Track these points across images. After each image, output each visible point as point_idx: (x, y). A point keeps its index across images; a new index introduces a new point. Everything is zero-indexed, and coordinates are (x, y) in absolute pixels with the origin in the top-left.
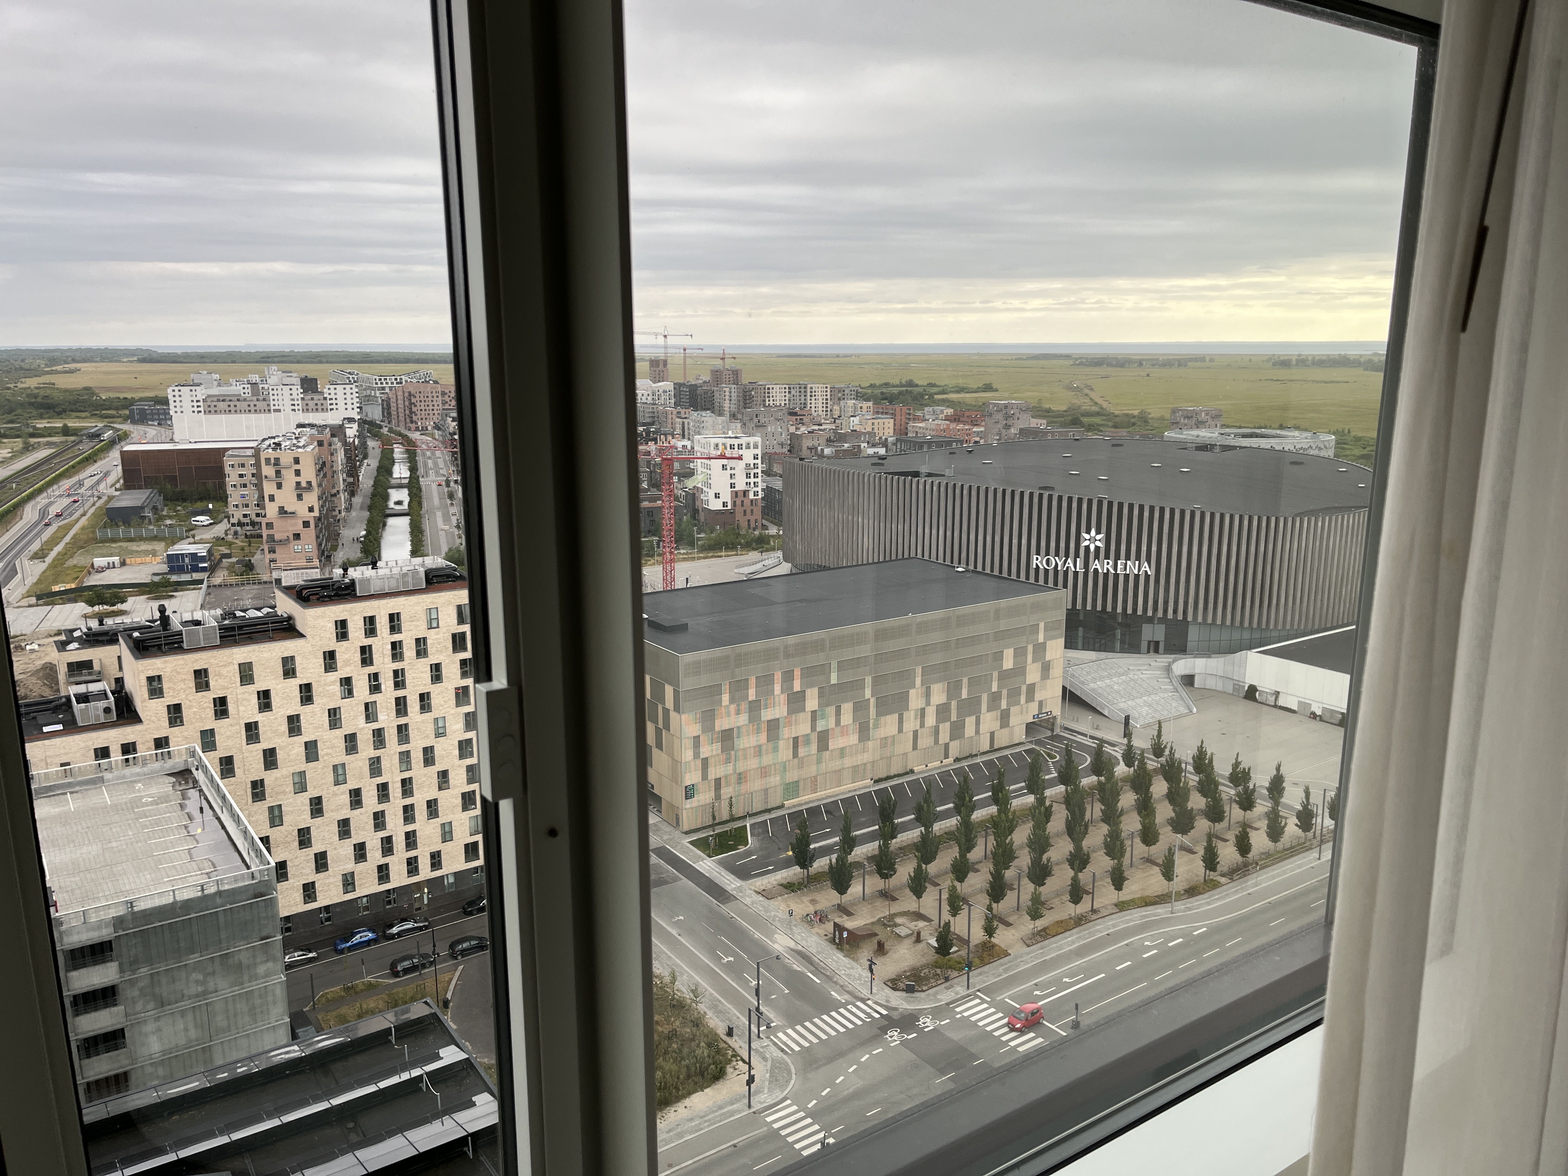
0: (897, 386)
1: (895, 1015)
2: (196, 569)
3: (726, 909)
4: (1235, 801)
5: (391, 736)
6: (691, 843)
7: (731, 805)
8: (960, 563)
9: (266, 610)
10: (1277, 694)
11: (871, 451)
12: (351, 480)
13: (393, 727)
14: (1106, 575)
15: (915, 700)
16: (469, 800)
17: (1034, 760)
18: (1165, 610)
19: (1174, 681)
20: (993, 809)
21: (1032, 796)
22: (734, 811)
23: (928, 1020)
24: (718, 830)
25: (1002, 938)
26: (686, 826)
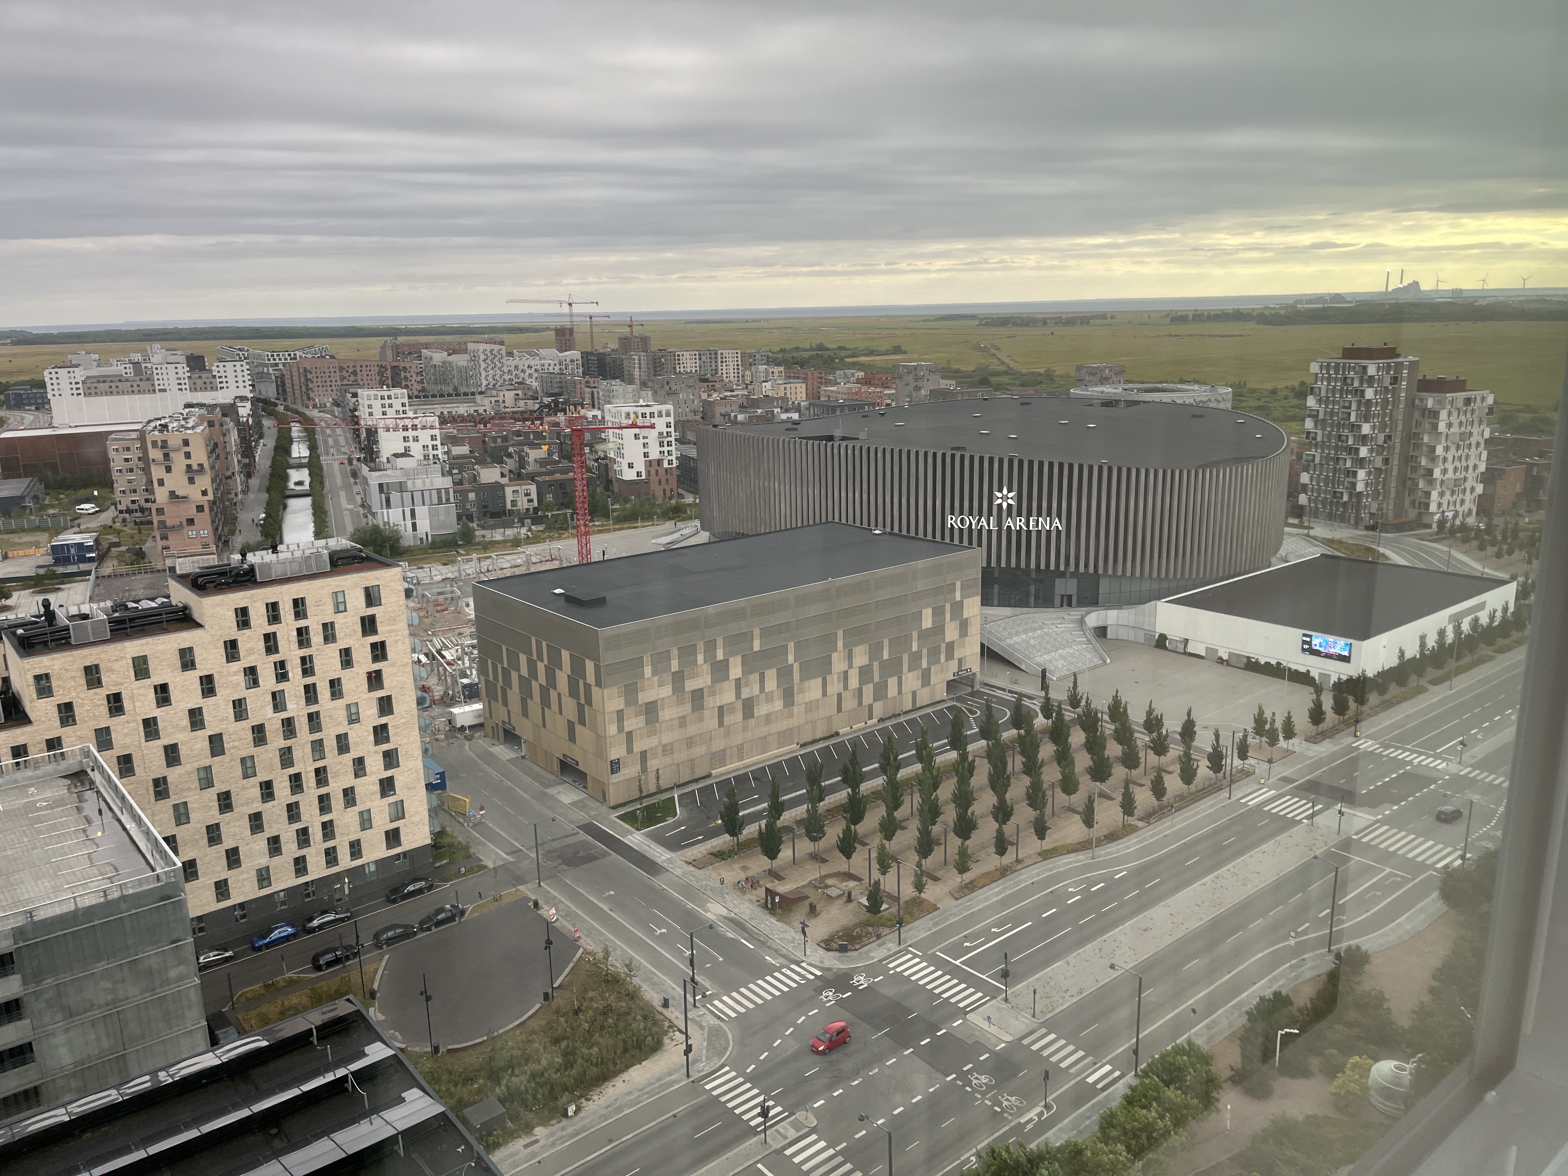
0: (807, 350)
1: (830, 975)
2: (83, 560)
3: (658, 882)
4: (1150, 747)
5: (302, 725)
6: (618, 817)
7: (658, 778)
8: (876, 526)
9: (160, 600)
10: (1186, 641)
11: (784, 416)
12: (247, 461)
13: (303, 715)
14: (1019, 532)
15: (838, 664)
16: (387, 786)
17: (955, 717)
18: (1077, 565)
19: (1088, 633)
20: (918, 767)
21: (956, 752)
22: (661, 782)
23: (862, 978)
24: (646, 803)
25: (931, 892)
26: (613, 801)
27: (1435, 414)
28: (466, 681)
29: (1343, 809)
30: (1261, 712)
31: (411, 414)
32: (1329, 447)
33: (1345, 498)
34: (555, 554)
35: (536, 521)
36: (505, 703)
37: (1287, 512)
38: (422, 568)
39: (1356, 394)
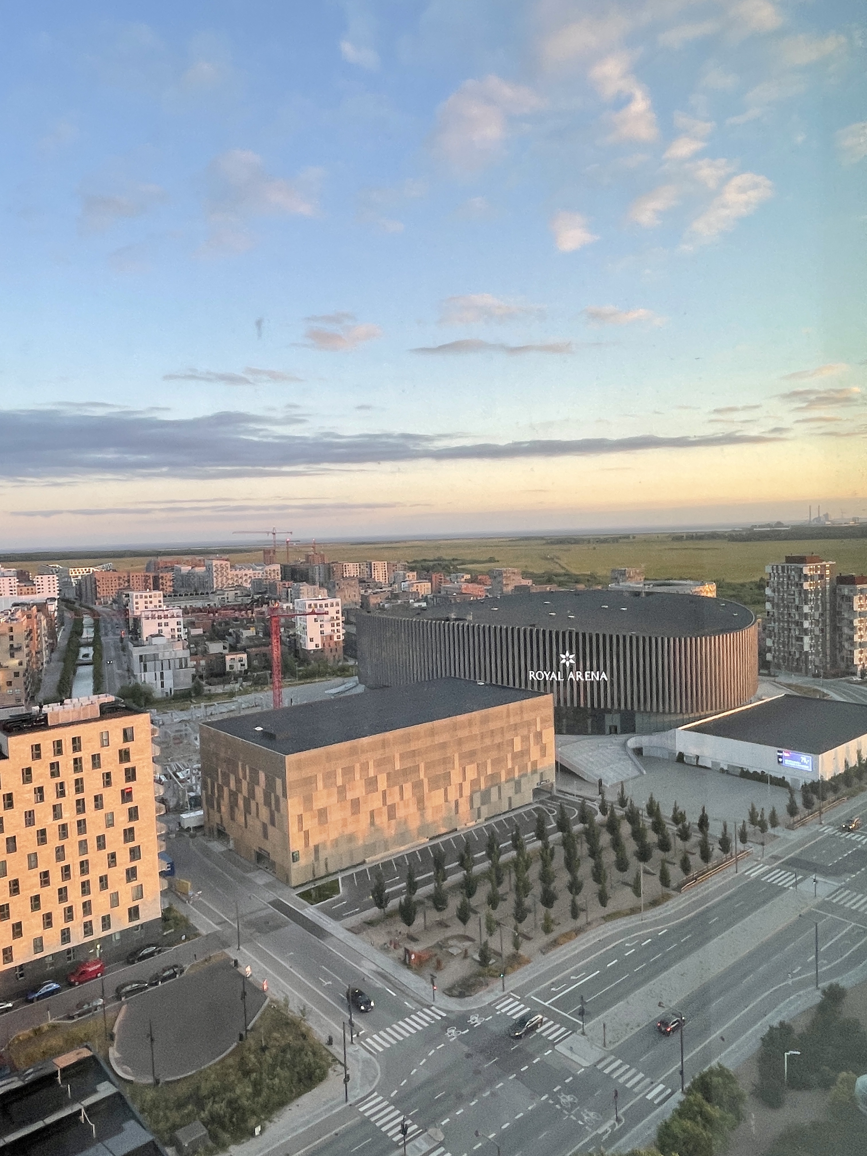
0: (432, 561)
1: (452, 1017)
3: (326, 944)
4: (677, 835)
5: (73, 829)
6: (298, 895)
7: (326, 865)
8: (480, 679)
10: (698, 757)
11: (416, 605)
12: (51, 641)
13: (74, 822)
14: (578, 683)
15: (456, 778)
16: (131, 874)
17: (539, 815)
18: (619, 705)
19: (630, 753)
20: (514, 853)
21: (540, 842)
22: (329, 868)
23: (476, 1018)
24: (319, 883)
25: (526, 949)
26: (294, 883)
27: (850, 599)
28: (192, 794)
29: (817, 878)
30: (753, 809)
31: (165, 608)
32: (783, 622)
33: (797, 656)
34: (258, 702)
35: (245, 679)
36: (219, 811)
37: (759, 666)
38: (166, 713)
39: (797, 585)
